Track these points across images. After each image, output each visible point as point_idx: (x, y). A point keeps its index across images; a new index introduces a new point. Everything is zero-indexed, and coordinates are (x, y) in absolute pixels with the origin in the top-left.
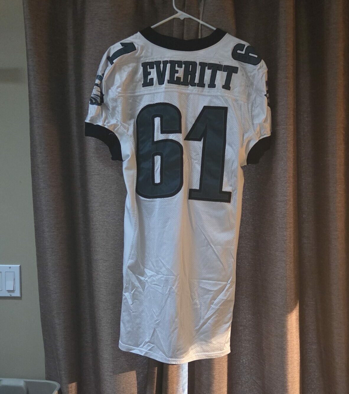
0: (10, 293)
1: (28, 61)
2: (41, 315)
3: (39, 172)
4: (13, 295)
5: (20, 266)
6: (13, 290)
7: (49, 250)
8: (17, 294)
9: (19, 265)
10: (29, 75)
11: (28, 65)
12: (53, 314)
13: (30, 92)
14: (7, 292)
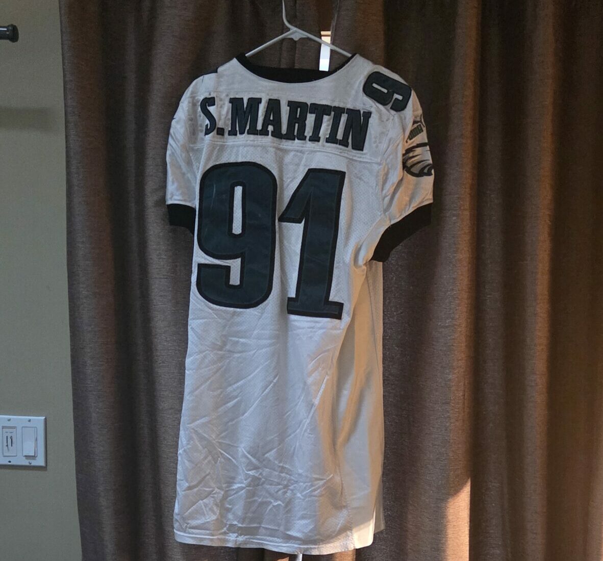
0: (29, 461)
4: (34, 463)
5: (46, 419)
6: (33, 455)
7: (94, 393)
8: (40, 461)
9: (44, 418)
12: (99, 492)
14: (24, 458)
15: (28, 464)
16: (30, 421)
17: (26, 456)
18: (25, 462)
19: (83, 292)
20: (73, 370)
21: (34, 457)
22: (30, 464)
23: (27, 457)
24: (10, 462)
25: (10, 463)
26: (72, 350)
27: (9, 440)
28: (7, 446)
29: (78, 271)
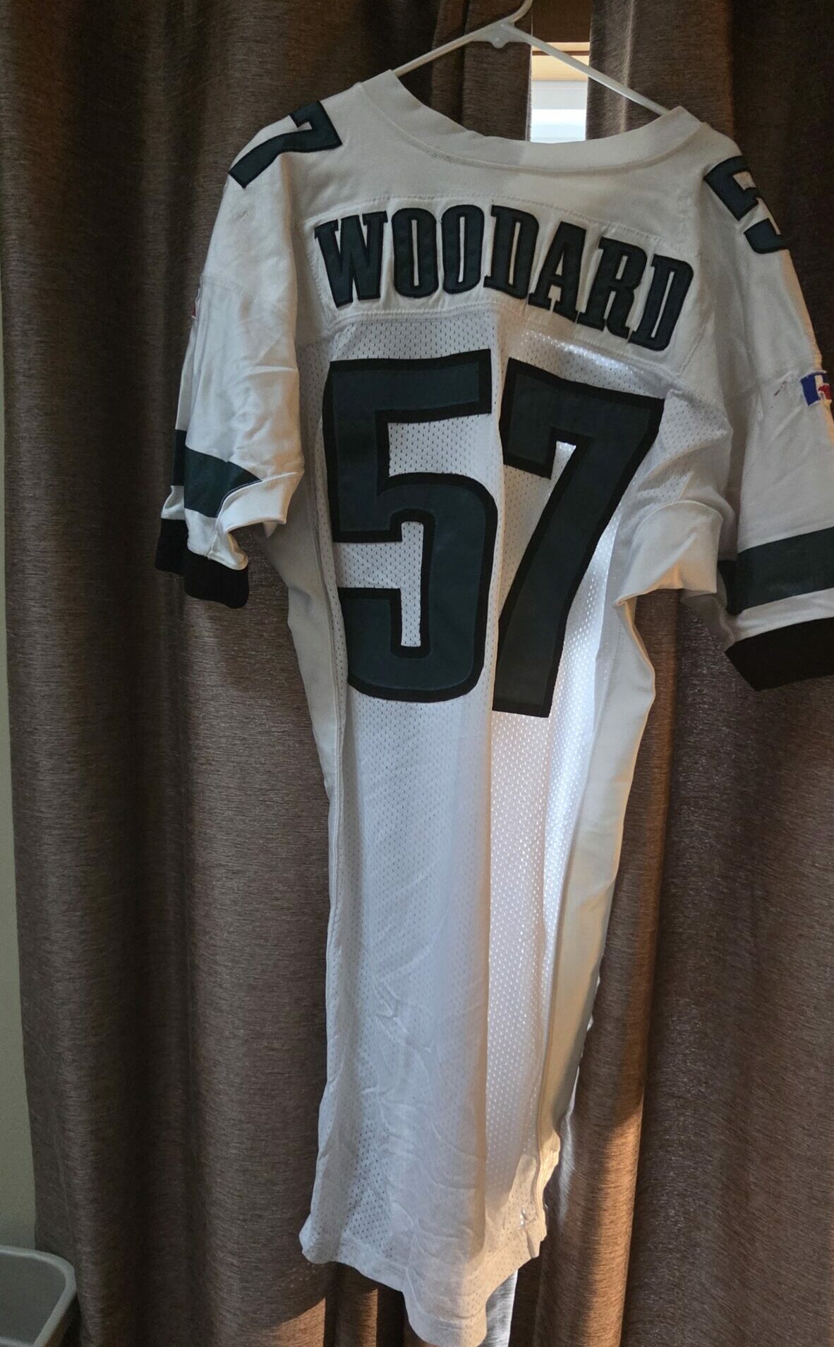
7: (53, 832)
12: (60, 1050)
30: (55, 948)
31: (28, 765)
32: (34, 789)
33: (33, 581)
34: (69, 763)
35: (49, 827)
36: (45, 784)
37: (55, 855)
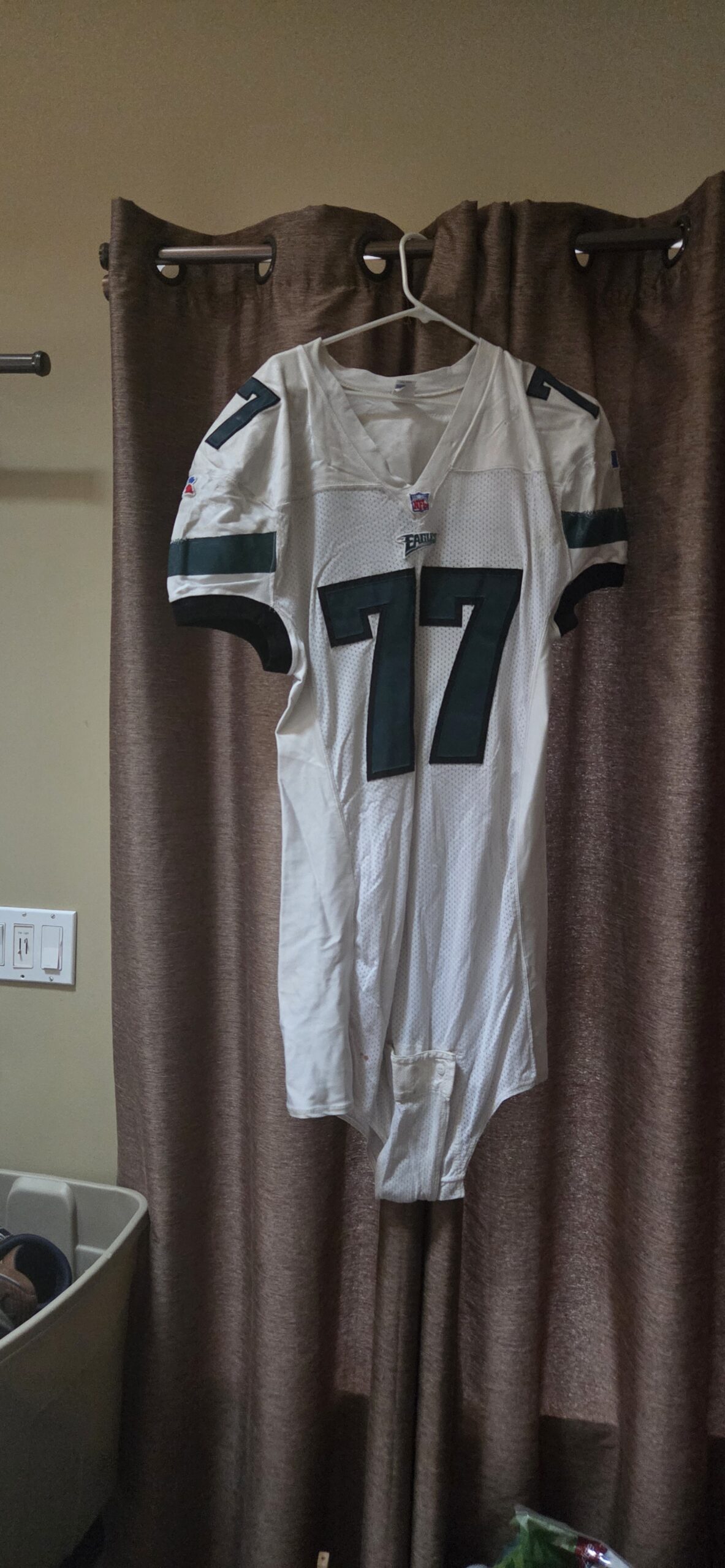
0: (49, 975)
1: (115, 454)
2: (114, 1033)
3: (127, 705)
4: (57, 979)
5: (76, 914)
6: (56, 967)
7: (141, 885)
8: (65, 978)
9: (74, 912)
10: (116, 487)
11: (115, 464)
12: (141, 1036)
13: (116, 523)
14: (44, 971)
15: (48, 981)
16: (53, 917)
17: (45, 969)
18: (45, 978)
19: (132, 735)
20: (112, 848)
21: (56, 971)
22: (52, 980)
23: (48, 971)
24: (23, 976)
25: (22, 979)
26: (113, 819)
27: (23, 945)
28: (20, 953)
29: (124, 703)
30: (140, 965)
31: (124, 840)
32: (129, 857)
33: (131, 716)
34: (152, 839)
35: (138, 882)
36: (135, 852)
37: (141, 901)
